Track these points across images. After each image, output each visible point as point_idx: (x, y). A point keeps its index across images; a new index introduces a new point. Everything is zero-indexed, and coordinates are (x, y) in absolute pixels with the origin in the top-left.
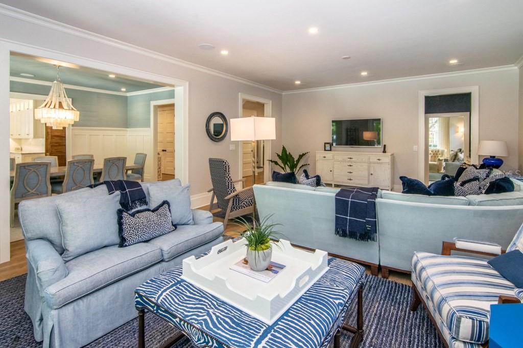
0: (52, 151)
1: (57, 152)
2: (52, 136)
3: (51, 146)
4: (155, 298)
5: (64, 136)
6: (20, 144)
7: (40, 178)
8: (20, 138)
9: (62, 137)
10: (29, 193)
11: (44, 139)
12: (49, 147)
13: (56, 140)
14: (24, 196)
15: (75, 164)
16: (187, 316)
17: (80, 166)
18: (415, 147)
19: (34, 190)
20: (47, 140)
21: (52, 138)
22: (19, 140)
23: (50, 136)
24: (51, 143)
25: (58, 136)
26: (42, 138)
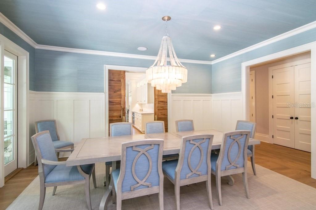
0: (158, 114)
1: (162, 114)
2: (158, 102)
3: (158, 110)
5: (166, 101)
6: (142, 107)
7: (151, 163)
8: (141, 103)
9: (164, 102)
10: (138, 185)
11: (154, 104)
12: (157, 110)
13: (162, 104)
14: (132, 189)
15: (192, 142)
17: (197, 144)
19: (144, 180)
20: (155, 104)
21: (158, 103)
22: (141, 105)
23: (157, 102)
24: (158, 107)
25: (162, 102)
26: (152, 103)
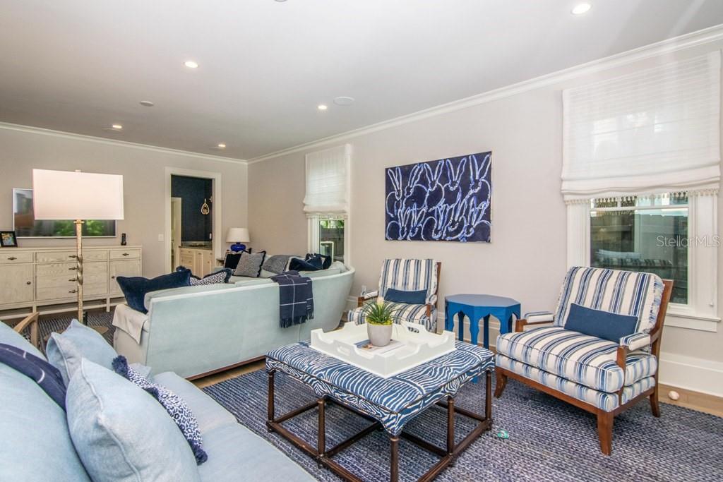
4: (419, 394)
16: (447, 378)
18: (160, 237)
